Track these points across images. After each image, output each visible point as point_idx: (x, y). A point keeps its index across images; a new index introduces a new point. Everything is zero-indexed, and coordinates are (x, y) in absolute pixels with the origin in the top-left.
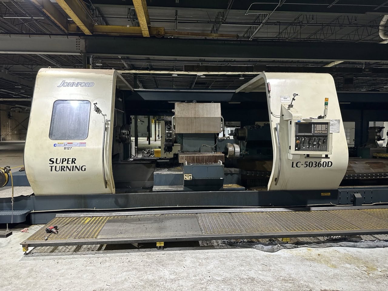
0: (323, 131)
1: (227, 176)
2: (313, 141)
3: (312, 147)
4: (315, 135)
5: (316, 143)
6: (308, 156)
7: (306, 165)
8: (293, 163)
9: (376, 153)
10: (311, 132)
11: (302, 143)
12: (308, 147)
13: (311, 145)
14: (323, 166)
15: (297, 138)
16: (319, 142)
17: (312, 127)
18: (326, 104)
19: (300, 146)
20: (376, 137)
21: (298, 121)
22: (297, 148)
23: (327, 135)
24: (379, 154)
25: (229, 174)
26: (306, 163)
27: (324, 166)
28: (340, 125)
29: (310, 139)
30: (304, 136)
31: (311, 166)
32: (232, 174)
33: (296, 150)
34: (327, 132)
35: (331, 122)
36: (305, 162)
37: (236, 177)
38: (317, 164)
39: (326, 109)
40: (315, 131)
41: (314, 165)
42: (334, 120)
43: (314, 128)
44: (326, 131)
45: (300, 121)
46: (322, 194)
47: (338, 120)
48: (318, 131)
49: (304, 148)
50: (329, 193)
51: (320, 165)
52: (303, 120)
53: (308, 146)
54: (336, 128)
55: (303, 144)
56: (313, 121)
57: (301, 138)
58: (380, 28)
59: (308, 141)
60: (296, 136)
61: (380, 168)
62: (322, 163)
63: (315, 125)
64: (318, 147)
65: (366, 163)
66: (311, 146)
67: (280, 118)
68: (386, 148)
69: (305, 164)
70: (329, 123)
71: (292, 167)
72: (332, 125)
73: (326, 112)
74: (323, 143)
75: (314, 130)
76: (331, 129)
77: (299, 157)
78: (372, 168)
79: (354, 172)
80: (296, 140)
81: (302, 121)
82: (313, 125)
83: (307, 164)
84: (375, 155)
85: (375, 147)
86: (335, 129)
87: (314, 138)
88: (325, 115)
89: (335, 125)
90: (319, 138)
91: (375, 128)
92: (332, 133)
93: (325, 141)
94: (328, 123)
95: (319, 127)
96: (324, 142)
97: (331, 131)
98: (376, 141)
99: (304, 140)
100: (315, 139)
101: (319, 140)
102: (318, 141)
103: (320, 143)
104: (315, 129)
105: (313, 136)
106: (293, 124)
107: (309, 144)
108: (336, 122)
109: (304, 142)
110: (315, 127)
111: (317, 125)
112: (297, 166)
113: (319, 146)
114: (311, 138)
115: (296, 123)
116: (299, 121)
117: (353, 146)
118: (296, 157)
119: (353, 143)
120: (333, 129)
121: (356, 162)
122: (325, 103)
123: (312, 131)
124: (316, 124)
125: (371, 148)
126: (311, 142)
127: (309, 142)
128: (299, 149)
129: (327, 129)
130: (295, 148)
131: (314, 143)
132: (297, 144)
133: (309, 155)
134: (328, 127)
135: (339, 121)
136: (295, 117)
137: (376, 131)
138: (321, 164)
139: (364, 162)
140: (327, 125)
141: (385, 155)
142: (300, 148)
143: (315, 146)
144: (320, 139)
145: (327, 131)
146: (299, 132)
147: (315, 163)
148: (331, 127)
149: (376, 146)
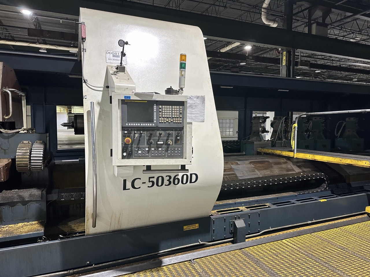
0: (174, 119)
1: (15, 207)
2: (157, 138)
3: (155, 149)
4: (160, 125)
5: (162, 143)
6: (149, 168)
7: (151, 184)
8: (125, 181)
9: (260, 148)
10: (152, 121)
11: (136, 142)
12: (148, 151)
13: (153, 147)
14: (182, 183)
15: (126, 132)
16: (167, 140)
17: (153, 110)
18: (183, 66)
19: (131, 150)
20: (260, 129)
21: (125, 97)
22: (125, 154)
23: (182, 127)
24: (264, 150)
25: (17, 203)
26: (151, 180)
27: (184, 182)
28: (204, 107)
29: (151, 134)
30: (139, 129)
31: (160, 184)
32: (24, 203)
33: (123, 157)
34: (183, 120)
35: (189, 101)
36: (150, 178)
37: (34, 207)
38: (172, 180)
39: (182, 77)
40: (160, 119)
41: (166, 182)
42: (195, 97)
43: (158, 112)
44: (181, 119)
45: (130, 97)
46: (185, 227)
47: (202, 96)
48: (165, 119)
49: (140, 152)
50: (197, 225)
51: (176, 181)
52: (137, 94)
53: (147, 149)
54: (198, 112)
55: (138, 144)
56: (156, 98)
57: (133, 132)
58: (263, 10)
59: (146, 138)
60: (123, 128)
61: (266, 169)
62: (180, 177)
63: (160, 107)
64: (167, 150)
65: (251, 163)
66: (153, 149)
67: (102, 92)
68: (271, 142)
69: (149, 182)
70: (185, 103)
71: (125, 188)
72: (191, 106)
73: (182, 83)
74: (175, 143)
75: (158, 117)
76: (190, 115)
77: (131, 171)
78: (257, 169)
79: (236, 177)
80: (124, 136)
81: (133, 98)
82: (155, 107)
83: (153, 182)
84: (259, 150)
85: (259, 141)
86: (197, 115)
87: (158, 132)
88: (182, 89)
89: (196, 106)
90: (168, 132)
91: (259, 118)
92: (191, 123)
93: (179, 138)
94: (183, 102)
95: (167, 110)
96: (177, 141)
97: (190, 119)
98: (260, 133)
99: (140, 137)
100: (160, 134)
101: (168, 137)
102: (166, 138)
103: (170, 142)
104: (160, 113)
105: (157, 129)
106: (115, 102)
107: (149, 144)
108: (198, 101)
109: (139, 140)
110: (160, 110)
111: (164, 107)
112: (133, 186)
113: (168, 148)
114: (154, 132)
115: (122, 100)
116: (128, 97)
117: (236, 139)
118: (124, 171)
119: (237, 135)
120: (193, 116)
121: (239, 163)
122: (181, 64)
123: (153, 118)
124: (162, 105)
125: (255, 142)
126: (153, 140)
127: (149, 140)
128: (129, 156)
129: (183, 115)
130: (123, 152)
131: (159, 143)
132: (125, 144)
133: (150, 166)
134: (183, 110)
135: (203, 99)
136: (120, 88)
137: (261, 121)
138: (178, 179)
139: (247, 162)
140: (181, 107)
141: (271, 150)
142: (132, 154)
143: (160, 149)
144: (169, 134)
145: (183, 118)
146: (129, 121)
147: (168, 178)
148: (189, 111)
149: (260, 139)
